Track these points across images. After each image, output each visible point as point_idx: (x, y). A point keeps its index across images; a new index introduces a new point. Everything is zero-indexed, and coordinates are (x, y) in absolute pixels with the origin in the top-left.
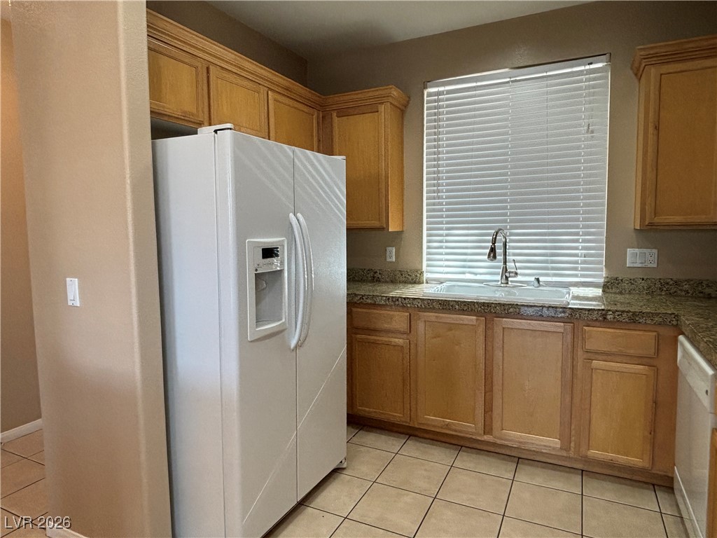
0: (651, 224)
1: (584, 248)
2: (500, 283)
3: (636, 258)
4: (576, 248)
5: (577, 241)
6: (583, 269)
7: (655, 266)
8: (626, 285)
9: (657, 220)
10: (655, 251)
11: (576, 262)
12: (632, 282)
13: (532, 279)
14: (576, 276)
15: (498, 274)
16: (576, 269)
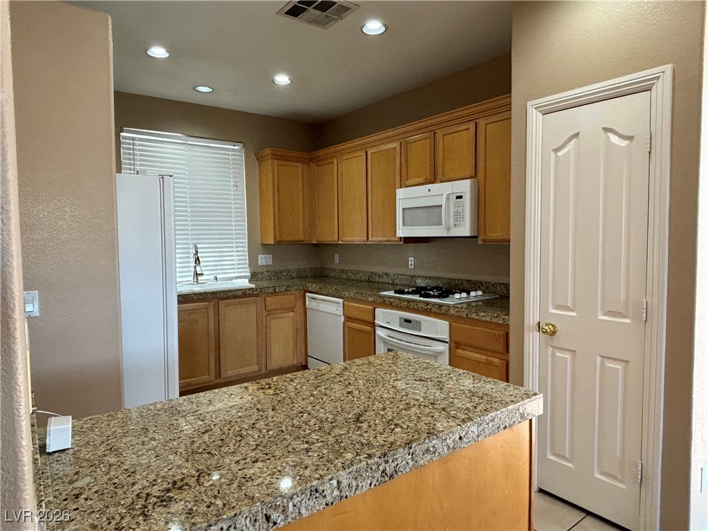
0: (278, 241)
1: (237, 256)
2: (192, 282)
3: (263, 260)
4: (233, 256)
5: (233, 251)
6: (238, 268)
7: (271, 263)
8: (259, 276)
9: (281, 239)
10: (271, 256)
11: (233, 265)
12: (262, 273)
13: (213, 277)
14: (235, 273)
15: (191, 276)
16: (234, 269)
